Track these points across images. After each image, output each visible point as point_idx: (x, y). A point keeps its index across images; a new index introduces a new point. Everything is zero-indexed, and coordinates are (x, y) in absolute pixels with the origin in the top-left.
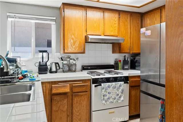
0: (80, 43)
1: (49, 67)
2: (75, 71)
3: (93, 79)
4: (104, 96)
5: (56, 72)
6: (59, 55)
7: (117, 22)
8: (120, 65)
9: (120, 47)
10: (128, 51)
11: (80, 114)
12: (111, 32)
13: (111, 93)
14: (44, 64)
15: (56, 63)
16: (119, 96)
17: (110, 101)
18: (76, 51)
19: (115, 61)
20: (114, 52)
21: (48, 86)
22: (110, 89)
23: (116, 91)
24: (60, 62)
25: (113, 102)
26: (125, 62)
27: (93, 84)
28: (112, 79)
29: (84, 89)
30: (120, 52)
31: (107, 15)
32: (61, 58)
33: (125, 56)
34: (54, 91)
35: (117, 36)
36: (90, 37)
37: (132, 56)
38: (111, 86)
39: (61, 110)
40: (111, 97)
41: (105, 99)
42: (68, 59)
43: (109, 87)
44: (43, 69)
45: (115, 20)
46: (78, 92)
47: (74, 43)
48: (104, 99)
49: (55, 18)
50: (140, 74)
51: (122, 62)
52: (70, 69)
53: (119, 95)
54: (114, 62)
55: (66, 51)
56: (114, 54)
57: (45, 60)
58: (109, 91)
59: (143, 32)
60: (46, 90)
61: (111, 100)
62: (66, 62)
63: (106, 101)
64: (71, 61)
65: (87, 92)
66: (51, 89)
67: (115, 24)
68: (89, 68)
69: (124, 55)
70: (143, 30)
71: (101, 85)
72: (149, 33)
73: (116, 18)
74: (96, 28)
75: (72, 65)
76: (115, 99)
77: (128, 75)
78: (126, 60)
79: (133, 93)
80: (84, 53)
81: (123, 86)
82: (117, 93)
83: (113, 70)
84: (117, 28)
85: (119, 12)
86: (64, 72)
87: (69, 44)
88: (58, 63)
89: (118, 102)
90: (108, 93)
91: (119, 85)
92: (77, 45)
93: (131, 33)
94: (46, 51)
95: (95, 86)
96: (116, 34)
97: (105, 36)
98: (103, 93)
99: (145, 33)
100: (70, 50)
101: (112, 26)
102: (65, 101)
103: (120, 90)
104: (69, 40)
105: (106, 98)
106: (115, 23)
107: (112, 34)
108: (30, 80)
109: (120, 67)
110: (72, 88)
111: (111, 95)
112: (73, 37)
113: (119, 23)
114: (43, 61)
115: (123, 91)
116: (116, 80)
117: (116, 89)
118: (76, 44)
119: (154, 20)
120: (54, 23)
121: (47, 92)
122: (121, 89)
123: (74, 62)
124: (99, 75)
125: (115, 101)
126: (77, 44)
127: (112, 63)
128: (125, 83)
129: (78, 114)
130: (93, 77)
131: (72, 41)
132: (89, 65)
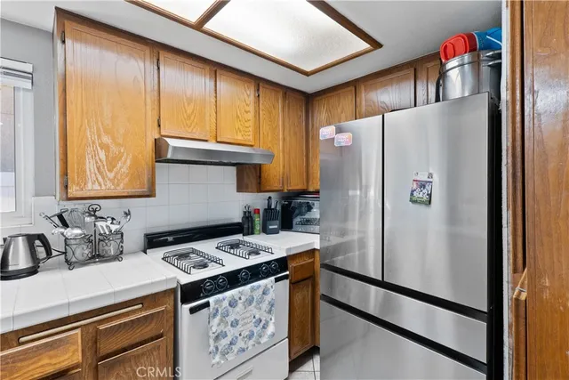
0: (135, 160)
2: (118, 257)
3: (183, 286)
4: (217, 338)
5: (32, 271)
6: (53, 205)
7: (251, 108)
8: (257, 221)
9: (260, 177)
10: (277, 186)
12: (237, 132)
13: (241, 323)
15: (34, 238)
16: (262, 324)
17: (236, 350)
18: (120, 190)
19: (245, 213)
20: (241, 187)
22: (237, 309)
23: (255, 311)
24: (54, 234)
25: (246, 347)
26: (270, 213)
27: (183, 303)
28: (247, 274)
29: (148, 330)
30: (260, 189)
31: (226, 87)
32: (60, 217)
33: (270, 198)
35: (252, 146)
36: (173, 143)
38: (240, 299)
40: (240, 335)
41: (220, 348)
42: (88, 219)
43: (233, 304)
45: (248, 102)
47: (112, 163)
48: (217, 348)
49: (28, 68)
51: (261, 213)
53: (263, 322)
54: (242, 215)
56: (241, 194)
58: (232, 317)
59: (327, 137)
61: (240, 344)
62: (78, 231)
63: (224, 354)
64: (99, 224)
65: (160, 336)
67: (247, 112)
68: (170, 239)
69: (268, 195)
70: (327, 132)
71: (207, 305)
72: (345, 139)
73: (248, 96)
74: (192, 118)
75: (104, 238)
76: (250, 336)
77: (285, 255)
78: (273, 207)
79: (298, 297)
80: (150, 194)
81: (272, 290)
82: (257, 317)
84: (251, 123)
85: (258, 82)
86: (70, 265)
87: (90, 166)
88: (41, 237)
89: (259, 343)
90: (232, 325)
91: (261, 291)
92: (124, 170)
95: (193, 311)
96: (250, 138)
97: (218, 142)
98: (214, 329)
99: (333, 139)
100: (92, 188)
101: (238, 117)
103: (265, 306)
104: (90, 149)
105: (224, 342)
106: (247, 109)
107: (239, 138)
109: (258, 227)
111: (239, 328)
112: (106, 139)
113: (257, 113)
115: (272, 306)
116: (255, 273)
117: (254, 304)
118: (119, 165)
120: (28, 85)
122: (267, 302)
123: (114, 228)
124: (205, 266)
125: (251, 342)
126: (123, 167)
127: (237, 217)
128: (277, 280)
130: (185, 279)
131: (102, 155)
132: (171, 229)
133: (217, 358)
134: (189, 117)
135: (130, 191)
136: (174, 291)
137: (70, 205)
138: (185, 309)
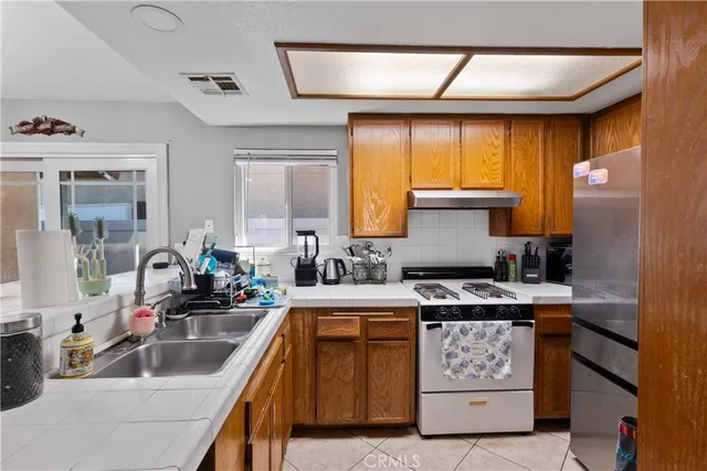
0: (393, 209)
1: (321, 269)
2: (383, 281)
3: (423, 307)
4: (448, 355)
5: (337, 282)
6: (346, 241)
7: (500, 150)
8: (512, 267)
9: (511, 219)
10: (538, 230)
11: (387, 394)
12: (483, 178)
13: (472, 351)
14: (309, 262)
15: (338, 262)
16: (495, 361)
17: (466, 373)
18: (384, 232)
19: (498, 258)
20: (493, 231)
21: (308, 317)
22: (468, 338)
23: (487, 346)
24: (347, 259)
25: (476, 374)
26: (529, 260)
27: (423, 320)
28: (481, 310)
29: (397, 332)
30: (511, 232)
31: (471, 132)
32: (350, 249)
33: (529, 243)
34: (321, 332)
35: (501, 189)
36: (418, 194)
37: (552, 245)
38: (471, 329)
39: (339, 379)
40: (471, 362)
41: (451, 365)
42: (365, 252)
43: (464, 332)
44: (306, 273)
45: (496, 144)
46: (383, 339)
47: (379, 211)
48: (449, 364)
49: (335, 153)
50: (570, 301)
51: (519, 259)
52: (372, 275)
53: (497, 359)
54: (495, 260)
55: (357, 233)
56: (494, 238)
57: (312, 252)
58: (463, 342)
59: (581, 175)
60: (304, 326)
61: (471, 369)
62: (359, 259)
63: (455, 372)
64: (372, 256)
65: (406, 339)
66: (315, 327)
67: (494, 155)
68: (421, 273)
69: (525, 240)
70: (581, 168)
71: (440, 325)
72: (600, 176)
73: (496, 138)
74: (438, 170)
75: (375, 266)
76: (482, 367)
77: (530, 302)
78: (532, 253)
79: (551, 354)
80: (404, 235)
81: (508, 332)
82: (490, 352)
83: (490, 282)
84: (499, 166)
85: (507, 120)
86: (356, 282)
87: (366, 215)
88: (341, 261)
89: (492, 377)
90: (463, 350)
91: (494, 329)
92: (386, 217)
93: (545, 176)
94: (312, 233)
95: (429, 327)
96: (498, 181)
97: (464, 189)
98: (446, 347)
99: (587, 176)
100: (368, 229)
101: (484, 161)
102: (351, 357)
103: (499, 345)
104: (365, 204)
105: (455, 362)
106: (495, 151)
107: (486, 182)
108: (261, 304)
109: (512, 275)
110: (366, 326)
111: (469, 356)
112: (375, 196)
113: (508, 153)
114: (306, 256)
115: (508, 347)
116: (490, 313)
117: (486, 339)
118: (383, 213)
119: (630, 132)
120: (334, 163)
121: (307, 332)
122: (501, 342)
123: (380, 259)
124: (444, 297)
125: (483, 373)
126: (385, 215)
127: (489, 260)
128: (514, 324)
129: (383, 393)
130: (425, 302)
131: (372, 207)
132: (423, 266)
133: (448, 372)
134: (435, 170)
135: (390, 233)
136: (416, 309)
137: (355, 241)
138: (423, 324)
